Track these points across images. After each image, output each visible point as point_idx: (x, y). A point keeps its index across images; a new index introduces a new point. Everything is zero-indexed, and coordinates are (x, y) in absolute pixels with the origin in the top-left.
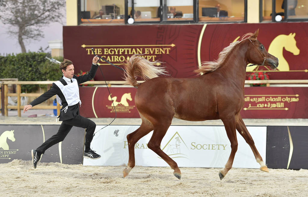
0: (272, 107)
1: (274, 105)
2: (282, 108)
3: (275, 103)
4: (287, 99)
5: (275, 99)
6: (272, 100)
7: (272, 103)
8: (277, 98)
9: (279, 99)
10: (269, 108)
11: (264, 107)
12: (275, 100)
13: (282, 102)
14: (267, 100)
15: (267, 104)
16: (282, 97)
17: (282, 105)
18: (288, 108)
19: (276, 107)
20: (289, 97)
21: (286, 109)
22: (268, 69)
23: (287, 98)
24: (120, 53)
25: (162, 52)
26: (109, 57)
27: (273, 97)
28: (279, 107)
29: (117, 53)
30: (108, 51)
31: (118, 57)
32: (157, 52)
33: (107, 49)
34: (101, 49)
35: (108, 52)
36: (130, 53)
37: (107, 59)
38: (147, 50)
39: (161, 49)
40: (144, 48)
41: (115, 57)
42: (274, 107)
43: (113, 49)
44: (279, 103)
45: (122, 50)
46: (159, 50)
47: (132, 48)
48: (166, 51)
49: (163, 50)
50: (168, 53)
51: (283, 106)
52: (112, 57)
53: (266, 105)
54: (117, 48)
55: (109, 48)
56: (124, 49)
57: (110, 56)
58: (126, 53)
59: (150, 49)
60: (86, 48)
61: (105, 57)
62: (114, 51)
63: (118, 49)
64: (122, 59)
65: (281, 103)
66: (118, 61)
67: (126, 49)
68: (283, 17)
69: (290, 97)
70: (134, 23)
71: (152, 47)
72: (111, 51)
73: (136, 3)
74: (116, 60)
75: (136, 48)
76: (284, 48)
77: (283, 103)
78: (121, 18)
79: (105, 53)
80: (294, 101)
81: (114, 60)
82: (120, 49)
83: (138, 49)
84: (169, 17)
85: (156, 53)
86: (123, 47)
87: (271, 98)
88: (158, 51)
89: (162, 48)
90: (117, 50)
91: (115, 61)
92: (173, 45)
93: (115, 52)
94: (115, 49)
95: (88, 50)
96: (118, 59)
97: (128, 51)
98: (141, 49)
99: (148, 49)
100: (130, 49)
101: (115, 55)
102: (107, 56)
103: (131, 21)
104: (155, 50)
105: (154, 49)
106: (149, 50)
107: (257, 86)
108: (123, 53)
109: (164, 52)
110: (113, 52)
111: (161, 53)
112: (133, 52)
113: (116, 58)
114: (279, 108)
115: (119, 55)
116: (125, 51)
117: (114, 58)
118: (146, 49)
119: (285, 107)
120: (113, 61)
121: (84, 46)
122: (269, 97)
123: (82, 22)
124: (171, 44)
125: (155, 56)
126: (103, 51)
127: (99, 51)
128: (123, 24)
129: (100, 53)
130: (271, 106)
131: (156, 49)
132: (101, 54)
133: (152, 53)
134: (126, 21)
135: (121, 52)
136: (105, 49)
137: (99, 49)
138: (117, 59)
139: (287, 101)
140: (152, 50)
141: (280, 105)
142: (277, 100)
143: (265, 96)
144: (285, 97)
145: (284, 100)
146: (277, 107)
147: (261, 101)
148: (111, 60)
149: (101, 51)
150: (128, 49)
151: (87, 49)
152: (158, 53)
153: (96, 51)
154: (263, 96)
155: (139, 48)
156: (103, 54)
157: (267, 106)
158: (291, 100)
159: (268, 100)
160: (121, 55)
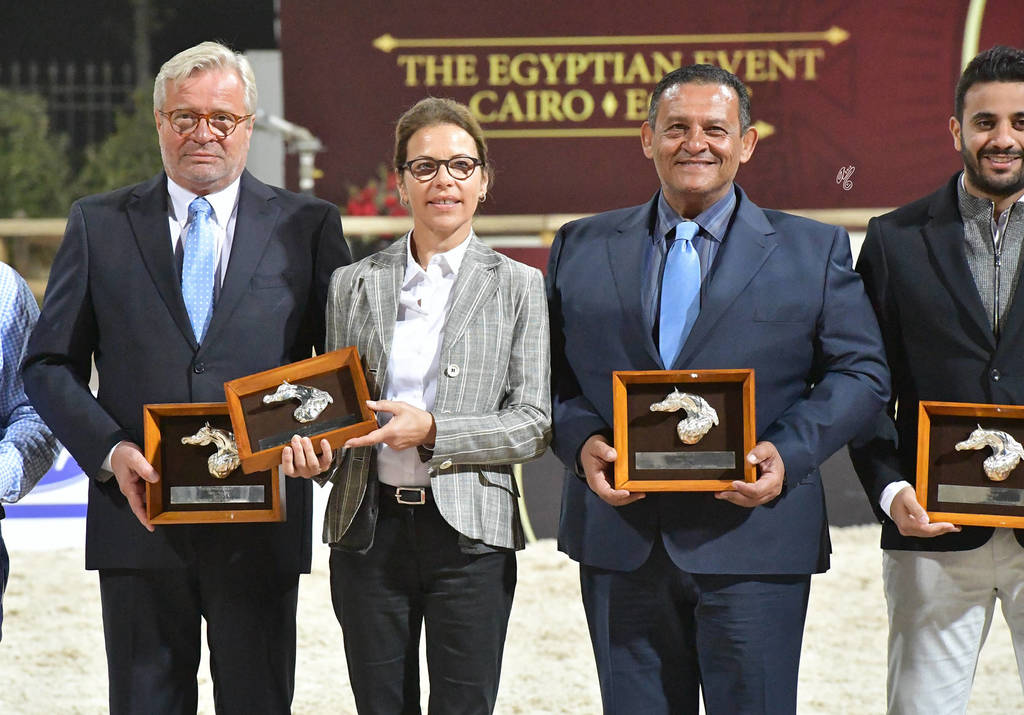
24: (571, 78)
25: (779, 72)
26: (511, 100)
29: (552, 78)
30: (509, 66)
31: (556, 97)
32: (758, 72)
33: (505, 59)
34: (472, 59)
35: (508, 72)
36: (619, 77)
37: (505, 110)
39: (775, 57)
40: (690, 49)
41: (545, 96)
43: (532, 58)
45: (577, 63)
46: (767, 61)
47: (629, 52)
48: (800, 65)
49: (785, 58)
50: (810, 73)
52: (531, 97)
54: (552, 51)
55: (513, 52)
56: (591, 57)
57: (520, 91)
58: (600, 77)
59: (722, 56)
60: (398, 51)
61: (493, 96)
62: (540, 66)
63: (559, 58)
64: (578, 105)
66: (558, 116)
67: (599, 60)
71: (729, 47)
72: (524, 69)
74: (551, 114)
75: (648, 51)
79: (494, 79)
81: (538, 110)
82: (571, 59)
83: (659, 58)
85: (751, 75)
86: (584, 50)
88: (761, 65)
89: (782, 48)
90: (552, 60)
91: (545, 116)
92: (836, 36)
93: (543, 73)
94: (545, 59)
95: (405, 65)
96: (560, 108)
97: (609, 69)
98: (677, 55)
99: (710, 54)
100: (619, 58)
101: (542, 85)
102: (501, 91)
104: (744, 59)
105: (738, 55)
106: (717, 60)
108: (586, 79)
109: (790, 72)
110: (534, 75)
111: (773, 76)
112: (633, 71)
113: (551, 100)
115: (562, 88)
116: (591, 67)
117: (538, 101)
118: (699, 55)
120: (531, 115)
121: (386, 43)
124: (824, 26)
126: (483, 70)
127: (462, 70)
129: (468, 76)
131: (751, 56)
132: (474, 81)
135: (572, 71)
136: (494, 60)
137: (461, 60)
138: (553, 106)
140: (730, 59)
148: (524, 111)
149: (471, 70)
150: (609, 57)
151: (401, 60)
152: (763, 77)
153: (447, 70)
155: (667, 50)
156: (483, 84)
160: (570, 88)
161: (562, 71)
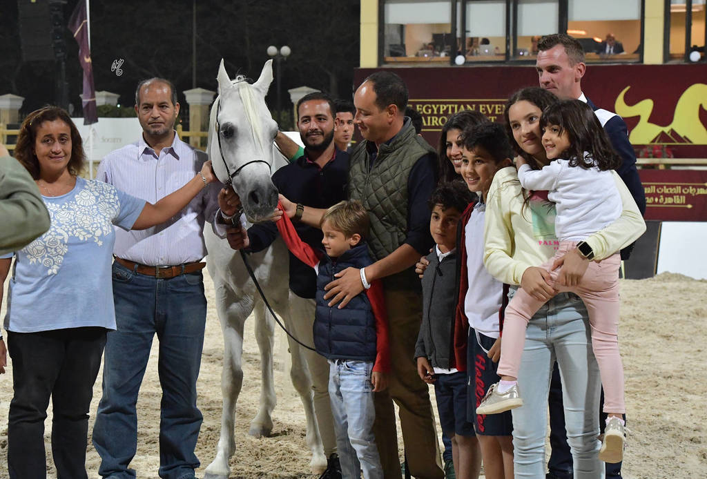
0: (666, 202)
1: (669, 200)
2: (682, 204)
3: (671, 195)
4: (691, 190)
5: (672, 190)
6: (666, 191)
7: (666, 195)
8: (674, 189)
9: (678, 190)
10: (662, 204)
11: (654, 203)
12: (671, 192)
13: (682, 194)
14: (658, 192)
15: (659, 198)
16: (683, 187)
17: (683, 199)
18: (691, 204)
19: (673, 203)
20: (693, 187)
21: (689, 206)
22: (675, 140)
23: (691, 188)
24: (441, 112)
27: (668, 187)
28: (678, 202)
29: (435, 112)
30: (422, 108)
31: (437, 119)
32: (499, 111)
33: (421, 106)
38: (483, 107)
40: (477, 104)
41: (433, 118)
42: (670, 202)
43: (430, 106)
44: (678, 196)
45: (443, 108)
47: (459, 104)
51: (684, 202)
52: (429, 118)
53: (656, 200)
54: (435, 103)
55: (424, 103)
56: (447, 105)
58: (450, 112)
59: (488, 106)
62: (432, 108)
63: (438, 106)
65: (681, 197)
66: (437, 124)
67: (450, 106)
68: (703, 53)
69: (696, 187)
70: (465, 63)
71: (490, 103)
72: (427, 109)
73: (469, 32)
75: (465, 103)
76: (701, 106)
77: (684, 197)
78: (446, 55)
80: (701, 193)
81: (431, 123)
82: (441, 106)
83: (468, 106)
84: (521, 53)
85: (497, 112)
86: (445, 103)
87: (665, 187)
88: (500, 109)
90: (436, 106)
91: (433, 124)
93: (433, 111)
94: (434, 106)
96: (438, 122)
97: (453, 109)
98: (474, 106)
99: (484, 105)
100: (456, 106)
101: (432, 115)
103: (460, 60)
104: (495, 108)
105: (493, 106)
106: (486, 108)
107: (649, 168)
108: (446, 112)
110: (430, 111)
114: (678, 204)
115: (439, 115)
116: (448, 108)
117: (431, 119)
118: (481, 106)
119: (686, 204)
120: (429, 124)
122: (662, 186)
123: (387, 63)
125: (496, 118)
128: (448, 65)
130: (664, 201)
131: (497, 106)
133: (490, 112)
134: (453, 61)
135: (441, 110)
138: (435, 121)
139: (691, 192)
140: (490, 107)
141: (679, 200)
142: (675, 192)
143: (656, 185)
144: (688, 187)
145: (686, 191)
146: (675, 202)
147: (649, 192)
148: (427, 123)
150: (453, 106)
152: (500, 113)
154: (653, 185)
155: (471, 104)
157: (658, 201)
158: (696, 191)
159: (660, 190)
160: (442, 115)
161: (439, 110)
